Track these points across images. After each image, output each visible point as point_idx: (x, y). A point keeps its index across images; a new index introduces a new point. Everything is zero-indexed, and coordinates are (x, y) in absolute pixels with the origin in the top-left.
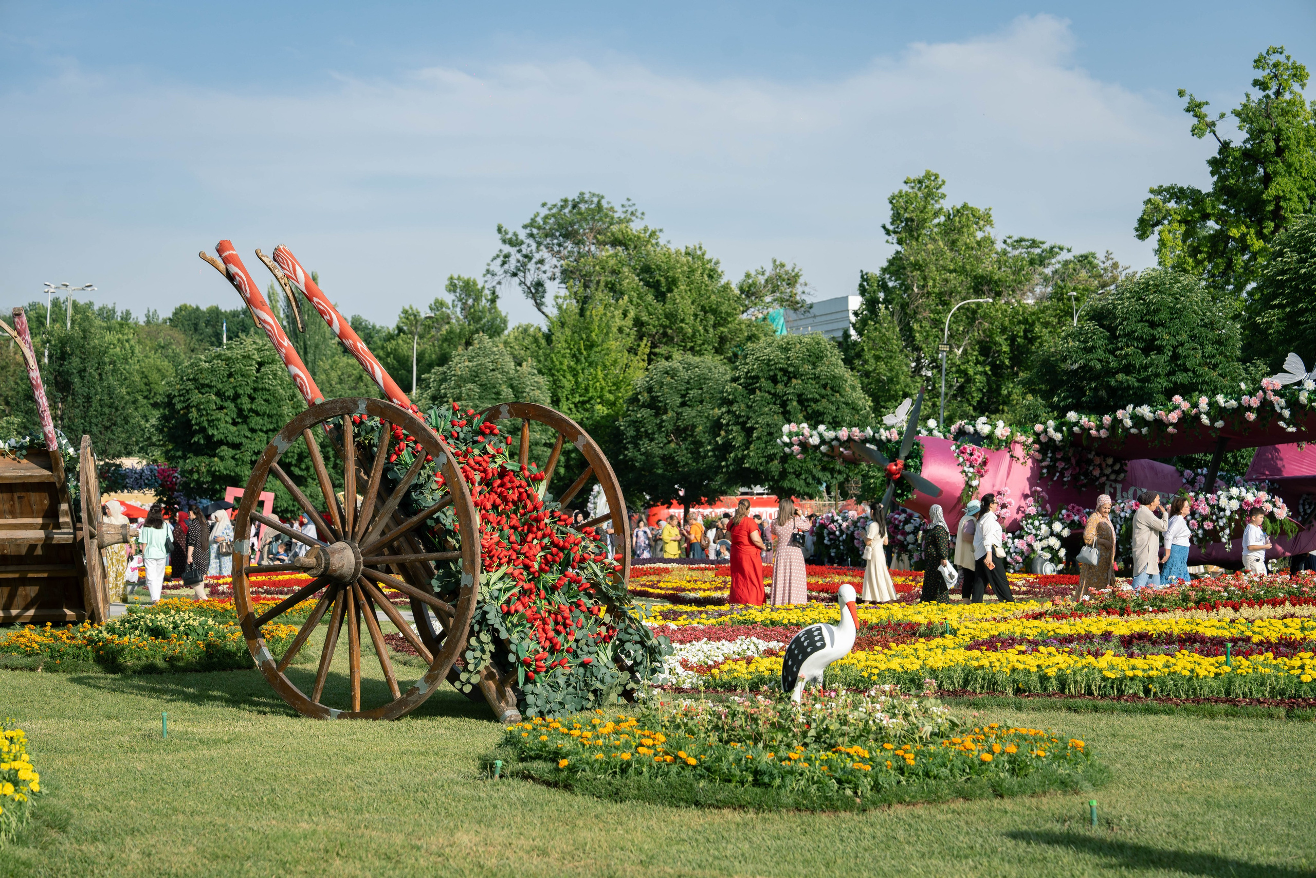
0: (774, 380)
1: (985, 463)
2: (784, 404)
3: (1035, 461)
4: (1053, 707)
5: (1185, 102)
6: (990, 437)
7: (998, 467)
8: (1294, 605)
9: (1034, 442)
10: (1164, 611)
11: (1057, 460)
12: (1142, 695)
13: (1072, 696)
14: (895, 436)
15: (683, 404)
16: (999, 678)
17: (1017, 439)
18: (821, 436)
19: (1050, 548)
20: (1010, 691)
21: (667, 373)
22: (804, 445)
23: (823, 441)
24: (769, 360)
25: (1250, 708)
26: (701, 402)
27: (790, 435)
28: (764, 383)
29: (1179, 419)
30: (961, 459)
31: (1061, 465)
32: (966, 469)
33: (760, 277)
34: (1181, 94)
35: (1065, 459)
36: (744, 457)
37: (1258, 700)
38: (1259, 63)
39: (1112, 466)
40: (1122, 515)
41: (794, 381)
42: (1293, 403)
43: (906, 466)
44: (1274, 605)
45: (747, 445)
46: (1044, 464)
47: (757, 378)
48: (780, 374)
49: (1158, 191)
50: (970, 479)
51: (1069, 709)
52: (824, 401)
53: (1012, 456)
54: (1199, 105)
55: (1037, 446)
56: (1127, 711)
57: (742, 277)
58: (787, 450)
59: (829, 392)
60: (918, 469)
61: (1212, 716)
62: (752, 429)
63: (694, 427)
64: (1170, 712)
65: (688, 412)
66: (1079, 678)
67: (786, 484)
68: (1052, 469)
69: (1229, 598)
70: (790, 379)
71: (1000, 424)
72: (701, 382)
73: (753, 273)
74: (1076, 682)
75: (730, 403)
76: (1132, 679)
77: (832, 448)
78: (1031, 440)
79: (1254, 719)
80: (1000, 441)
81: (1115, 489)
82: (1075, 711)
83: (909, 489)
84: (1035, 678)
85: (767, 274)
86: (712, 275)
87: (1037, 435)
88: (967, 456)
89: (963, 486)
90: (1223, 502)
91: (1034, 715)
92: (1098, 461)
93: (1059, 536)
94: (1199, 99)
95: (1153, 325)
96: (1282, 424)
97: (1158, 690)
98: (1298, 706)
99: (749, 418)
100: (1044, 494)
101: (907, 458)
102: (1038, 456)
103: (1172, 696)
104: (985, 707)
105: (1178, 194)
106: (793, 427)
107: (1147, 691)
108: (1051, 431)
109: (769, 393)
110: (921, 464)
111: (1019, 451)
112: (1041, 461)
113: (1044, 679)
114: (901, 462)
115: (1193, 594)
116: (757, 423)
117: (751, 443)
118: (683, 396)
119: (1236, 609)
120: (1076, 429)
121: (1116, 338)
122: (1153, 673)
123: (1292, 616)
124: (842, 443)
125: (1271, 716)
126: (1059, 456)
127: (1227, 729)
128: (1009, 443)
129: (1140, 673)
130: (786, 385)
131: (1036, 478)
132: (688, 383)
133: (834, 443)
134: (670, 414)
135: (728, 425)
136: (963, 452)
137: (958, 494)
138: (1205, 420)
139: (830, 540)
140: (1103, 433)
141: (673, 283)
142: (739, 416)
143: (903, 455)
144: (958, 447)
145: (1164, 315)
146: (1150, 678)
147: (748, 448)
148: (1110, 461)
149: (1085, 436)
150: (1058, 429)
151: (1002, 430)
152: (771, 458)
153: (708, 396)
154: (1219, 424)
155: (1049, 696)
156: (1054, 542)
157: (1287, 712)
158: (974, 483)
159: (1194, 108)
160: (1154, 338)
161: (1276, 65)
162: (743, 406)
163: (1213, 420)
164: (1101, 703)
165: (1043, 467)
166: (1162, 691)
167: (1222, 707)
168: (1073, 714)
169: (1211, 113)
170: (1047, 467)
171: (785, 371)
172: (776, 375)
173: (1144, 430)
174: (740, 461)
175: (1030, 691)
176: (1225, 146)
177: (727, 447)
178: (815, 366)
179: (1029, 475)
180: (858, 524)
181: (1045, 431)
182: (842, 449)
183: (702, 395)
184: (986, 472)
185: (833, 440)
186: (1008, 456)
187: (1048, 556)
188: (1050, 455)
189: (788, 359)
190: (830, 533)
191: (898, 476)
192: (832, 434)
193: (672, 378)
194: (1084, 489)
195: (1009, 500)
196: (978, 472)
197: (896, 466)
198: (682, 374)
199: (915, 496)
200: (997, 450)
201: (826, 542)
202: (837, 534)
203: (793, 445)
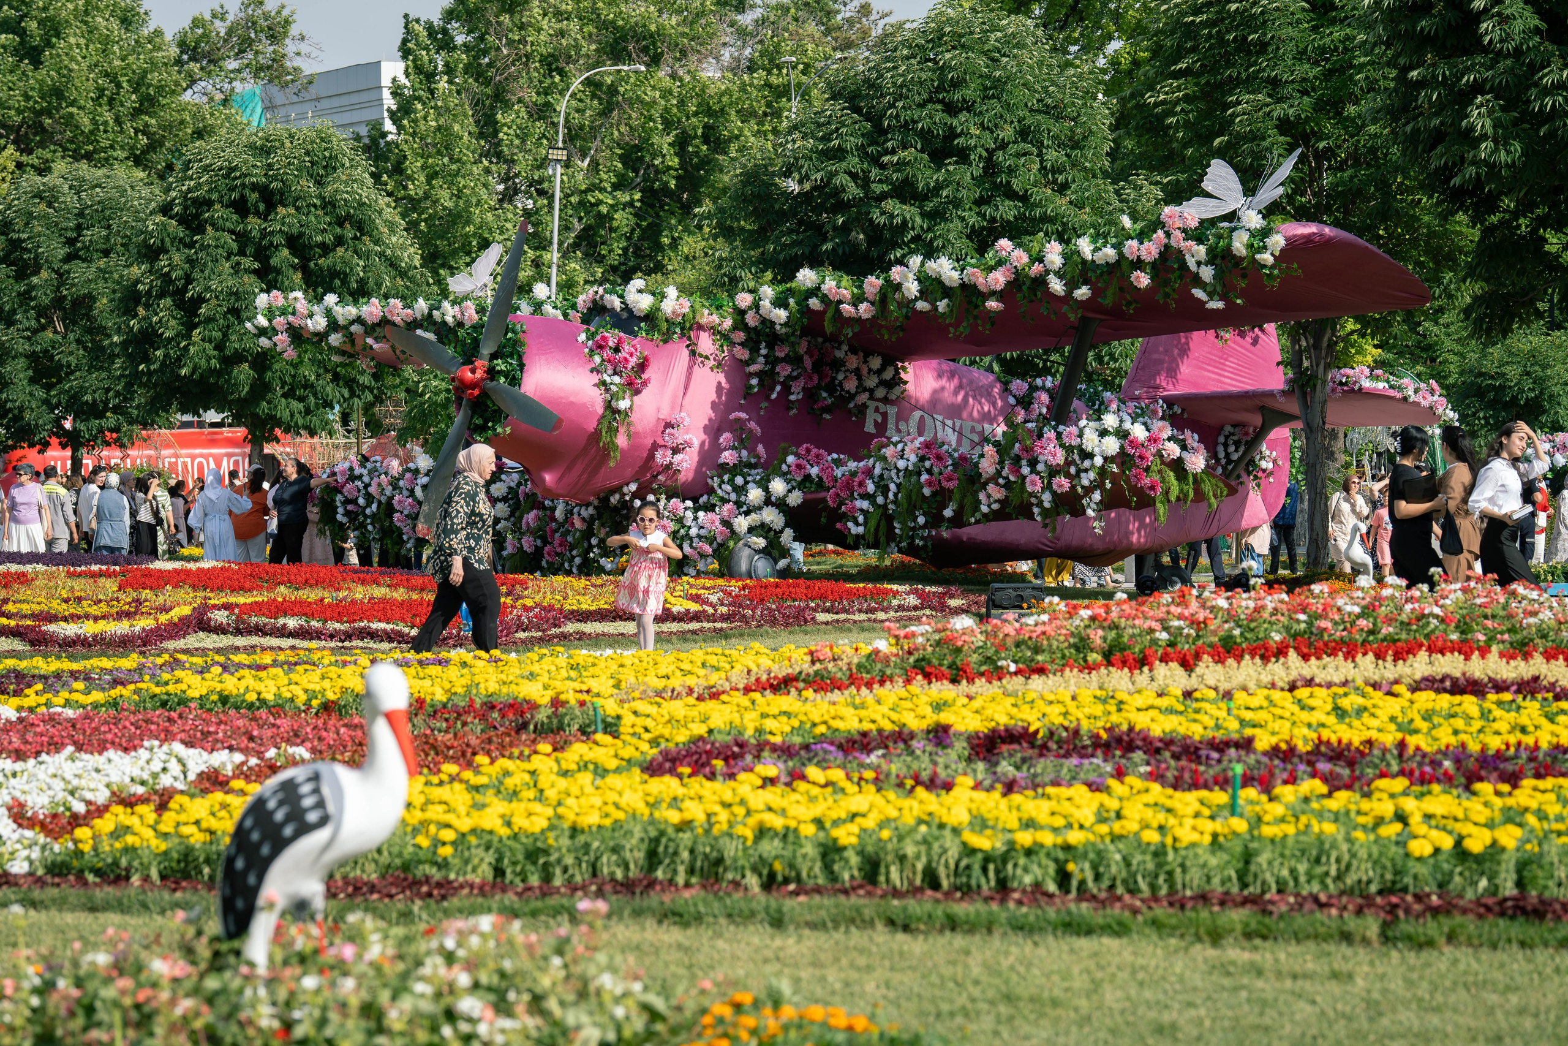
0: (242, 208)
1: (642, 366)
2: (263, 254)
3: (738, 364)
4: (856, 920)
6: (651, 318)
7: (667, 372)
8: (1305, 658)
9: (734, 327)
10: (1041, 671)
11: (777, 361)
12: (1052, 887)
13: (896, 893)
14: (471, 314)
15: (68, 258)
16: (730, 850)
17: (703, 321)
18: (328, 313)
19: (764, 528)
20: (752, 881)
21: (39, 195)
22: (297, 335)
23: (333, 325)
24: (232, 169)
25: (1299, 921)
26: (107, 252)
27: (270, 314)
28: (220, 212)
29: (1009, 284)
30: (597, 359)
31: (784, 371)
32: (607, 378)
33: (217, 23)
35: (794, 360)
36: (180, 356)
37: (1316, 899)
39: (879, 372)
40: (901, 464)
41: (281, 210)
42: (1221, 257)
43: (492, 373)
44: (1265, 659)
46: (754, 368)
48: (254, 196)
50: (615, 396)
51: (891, 923)
52: (341, 248)
53: (693, 353)
55: (739, 335)
56: (1020, 927)
57: (186, 23)
58: (264, 342)
59: (349, 232)
60: (516, 377)
61: (1216, 937)
62: (200, 300)
63: (92, 298)
64: (1119, 930)
65: (79, 272)
66: (910, 850)
67: (264, 408)
68: (767, 378)
69: (1172, 644)
70: (271, 206)
71: (672, 292)
72: (104, 214)
73: (205, 16)
74: (902, 859)
75: (155, 253)
76: (1029, 852)
77: (351, 338)
78: (728, 323)
79: (1311, 945)
80: (671, 324)
81: (885, 415)
82: (906, 928)
83: (498, 415)
84: (809, 850)
85: (231, 18)
86: (129, 17)
87: (742, 313)
88: (608, 353)
89: (600, 410)
90: (1091, 441)
91: (812, 940)
92: (853, 362)
93: (780, 504)
95: (951, 109)
96: (1199, 293)
97: (1089, 876)
98: (1408, 911)
99: (189, 282)
100: (752, 425)
101: (494, 356)
102: (743, 354)
103: (1120, 890)
104: (699, 918)
106: (277, 298)
107: (1063, 878)
108: (767, 306)
109: (231, 231)
110: (522, 366)
111: (706, 343)
112: (747, 363)
113: (830, 851)
114: (482, 363)
115: (1097, 636)
117: (193, 329)
118: (71, 242)
119: (1187, 665)
120: (814, 303)
121: (883, 132)
122: (1075, 837)
123: (1309, 682)
124: (371, 329)
125: (1346, 937)
126: (781, 355)
127: (1260, 973)
128: (688, 327)
129: (1048, 839)
130: (265, 217)
131: (738, 396)
132: (81, 214)
133: (354, 328)
134: (45, 274)
135: (150, 295)
136: (600, 346)
137: (591, 426)
138: (1056, 286)
139: (347, 513)
140: (865, 310)
142: (172, 278)
143: (486, 351)
144: (591, 336)
145: (970, 92)
146: (1067, 848)
148: (876, 363)
149: (829, 315)
150: (779, 302)
151: (673, 303)
152: (235, 358)
153: (119, 240)
154: (1083, 292)
155: (846, 892)
156: (771, 516)
157: (1385, 926)
158: (623, 404)
160: (952, 134)
162: (178, 257)
163: (1071, 286)
164: (962, 909)
165: (751, 375)
166: (1098, 877)
167: (1237, 916)
168: (901, 937)
170: (759, 374)
171: (262, 191)
172: (244, 198)
173: (942, 305)
174: (172, 363)
175: (798, 879)
177: (151, 337)
178: (319, 183)
180: (401, 483)
181: (756, 306)
182: (369, 341)
183: (107, 238)
184: (645, 383)
185: (352, 323)
186: (686, 353)
187: (761, 542)
188: (764, 352)
189: (270, 166)
190: (347, 501)
191: (476, 392)
192: (352, 311)
193: (50, 205)
194: (827, 417)
195: (687, 437)
196: (630, 384)
197: (473, 371)
198: (69, 199)
199: (508, 430)
200: (666, 342)
201: (339, 517)
202: (361, 501)
203: (275, 332)
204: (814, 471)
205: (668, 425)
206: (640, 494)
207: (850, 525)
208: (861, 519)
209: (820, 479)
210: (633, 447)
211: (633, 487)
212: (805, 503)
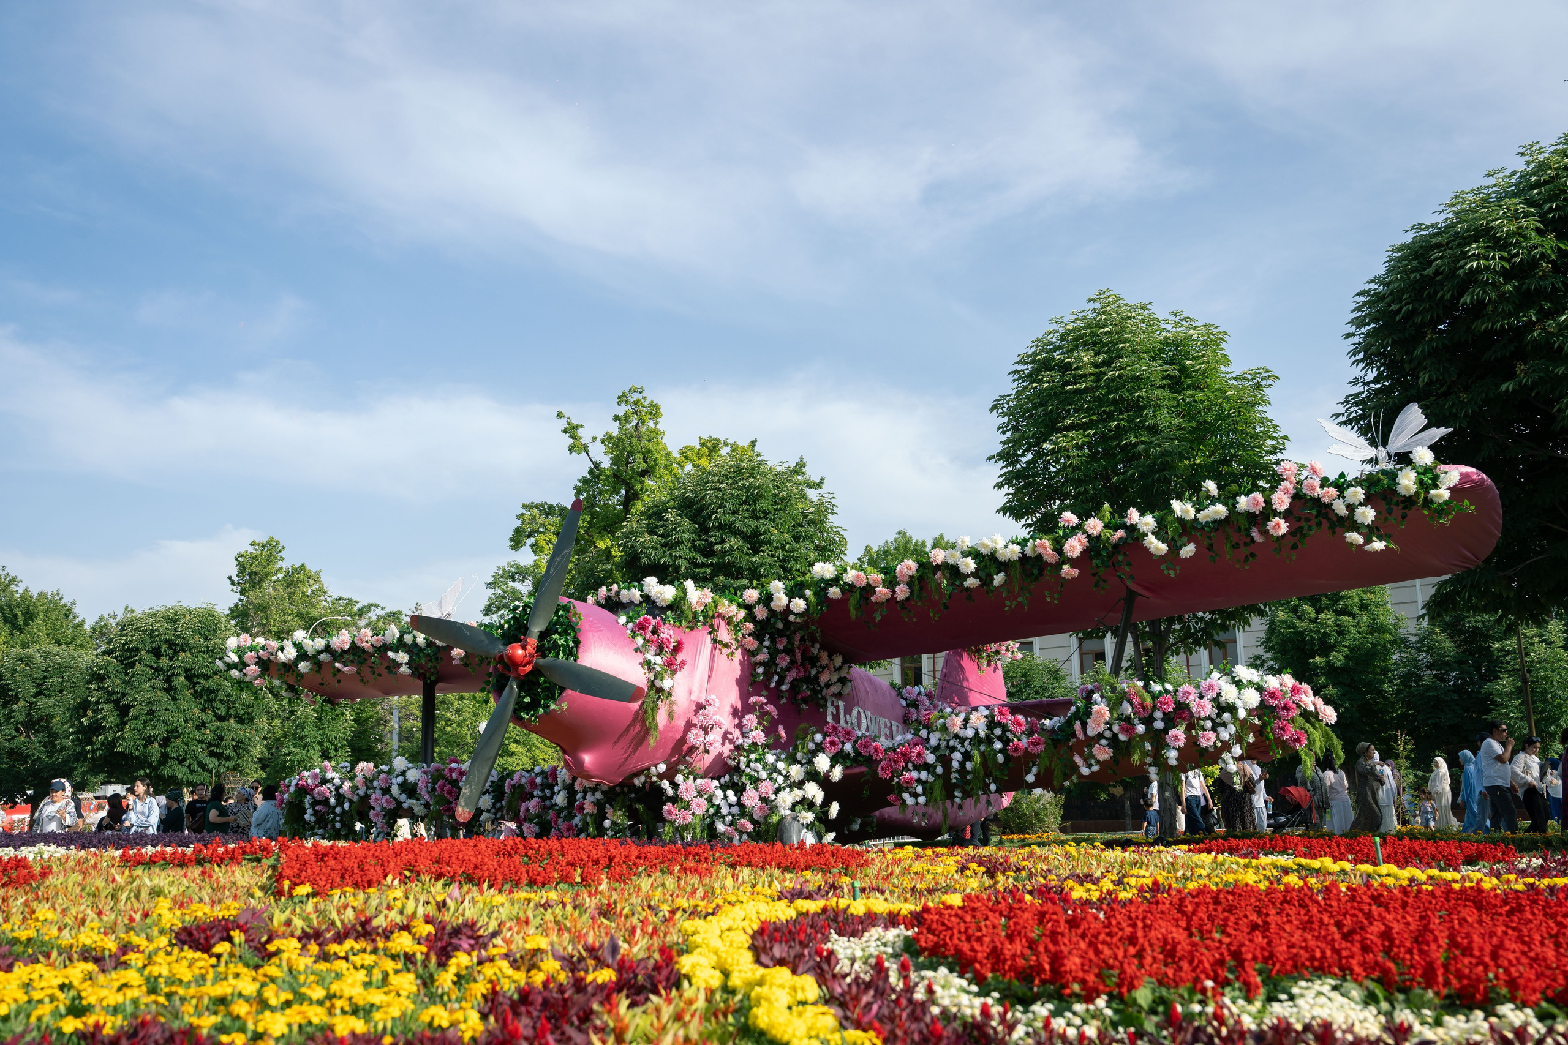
0: (157, 653)
1: (678, 648)
2: (168, 680)
3: (749, 653)
5: (563, 423)
6: (676, 608)
7: (695, 658)
9: (745, 619)
11: (778, 652)
15: (39, 694)
17: (721, 610)
18: (298, 646)
19: (806, 803)
21: (21, 660)
22: (266, 665)
23: (303, 655)
24: (153, 631)
26: (61, 691)
27: (240, 651)
28: (145, 656)
29: (1084, 551)
30: (640, 641)
31: (783, 661)
32: (649, 656)
33: (112, 620)
34: (560, 415)
35: (790, 652)
36: (115, 740)
38: (622, 399)
39: (838, 669)
40: (966, 733)
41: (182, 655)
42: (1382, 496)
43: (541, 650)
45: (121, 726)
46: (760, 658)
47: (137, 650)
48: (164, 647)
49: (532, 506)
50: (658, 676)
52: (216, 677)
53: (715, 641)
54: (577, 427)
55: (750, 626)
57: (96, 619)
58: (235, 673)
60: (571, 653)
62: (129, 707)
63: (50, 717)
65: (42, 702)
67: (166, 771)
68: (770, 665)
70: (176, 652)
71: (691, 585)
73: (106, 616)
75: (100, 679)
77: (318, 665)
78: (741, 615)
80: (695, 615)
83: (553, 691)
85: (118, 618)
86: (68, 613)
87: (748, 608)
88: (648, 635)
90: (1229, 693)
92: (825, 658)
93: (824, 782)
94: (575, 422)
99: (124, 695)
100: (770, 708)
101: (543, 635)
102: (752, 643)
105: (548, 510)
108: (781, 599)
109: (151, 667)
110: (577, 643)
111: (724, 634)
112: (755, 653)
114: (533, 640)
116: (135, 699)
117: (125, 723)
118: (39, 685)
120: (834, 592)
124: (339, 656)
126: (781, 647)
128: (710, 617)
130: (171, 659)
131: (749, 683)
132: (46, 671)
133: (322, 657)
134: (22, 703)
135: (97, 703)
136: (642, 627)
138: (1157, 546)
139: (315, 813)
140: (902, 592)
141: (30, 616)
142: (113, 693)
143: (536, 629)
144: (630, 619)
147: (122, 730)
148: (838, 660)
149: (852, 601)
150: (792, 593)
151: (695, 595)
152: (149, 741)
153: (69, 684)
154: (1188, 550)
156: (814, 792)
158: (667, 684)
159: (571, 430)
161: (636, 402)
162: (117, 681)
165: (755, 665)
169: (585, 435)
170: (763, 664)
171: (171, 644)
172: (159, 648)
173: (999, 579)
174: (111, 745)
176: (596, 465)
177: (96, 728)
178: (206, 639)
179: (738, 673)
180: (375, 783)
181: (767, 599)
182: (337, 665)
183: (62, 683)
184: (683, 663)
185: (320, 652)
186: (709, 638)
187: (810, 817)
188: (767, 643)
189: (176, 630)
190: (315, 803)
191: (529, 668)
192: (320, 643)
193: (27, 665)
194: (805, 707)
195: (717, 718)
196: (669, 664)
197: (524, 648)
198: (40, 661)
199: (565, 706)
200: (692, 628)
201: (307, 817)
202: (332, 801)
203: (245, 665)
204: (848, 747)
205: (700, 707)
206: (670, 775)
207: (906, 796)
208: (919, 789)
209: (858, 754)
210: (669, 727)
211: (662, 768)
212: (845, 777)
